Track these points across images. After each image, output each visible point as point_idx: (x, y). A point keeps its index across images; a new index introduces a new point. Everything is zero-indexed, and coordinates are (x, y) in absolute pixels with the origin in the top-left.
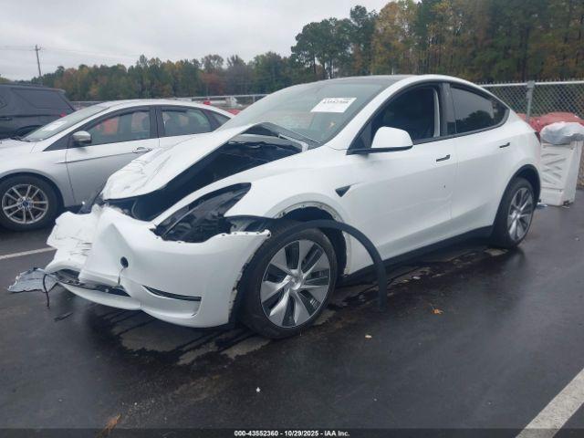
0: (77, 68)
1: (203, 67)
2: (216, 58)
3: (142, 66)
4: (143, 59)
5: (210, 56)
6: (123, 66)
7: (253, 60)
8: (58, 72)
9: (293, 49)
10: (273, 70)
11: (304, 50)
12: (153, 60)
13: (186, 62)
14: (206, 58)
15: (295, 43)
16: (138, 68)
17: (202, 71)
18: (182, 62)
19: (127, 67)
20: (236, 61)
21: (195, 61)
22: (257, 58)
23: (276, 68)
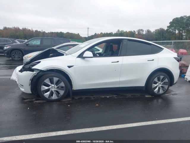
0: (100, 34)
1: (137, 33)
2: (141, 30)
3: (118, 33)
4: (118, 30)
5: (140, 30)
6: (112, 33)
7: (155, 31)
8: (95, 35)
9: (168, 27)
10: (161, 34)
11: (172, 27)
12: (122, 31)
13: (131, 31)
14: (138, 30)
15: (169, 25)
16: (117, 33)
17: (137, 34)
18: (130, 31)
19: (114, 33)
20: (149, 31)
21: (134, 31)
22: (156, 30)
23: (162, 33)
